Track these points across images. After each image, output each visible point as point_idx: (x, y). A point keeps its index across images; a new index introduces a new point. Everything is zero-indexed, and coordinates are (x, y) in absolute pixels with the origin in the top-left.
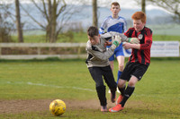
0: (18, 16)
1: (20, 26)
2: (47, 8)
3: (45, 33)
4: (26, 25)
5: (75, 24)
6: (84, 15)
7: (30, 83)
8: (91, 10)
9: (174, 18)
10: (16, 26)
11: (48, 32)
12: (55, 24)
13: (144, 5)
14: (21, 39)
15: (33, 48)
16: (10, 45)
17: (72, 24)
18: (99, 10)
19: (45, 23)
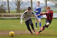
0: (8, 5)
1: (9, 8)
2: (17, 3)
3: (16, 10)
4: (11, 8)
5: (26, 8)
6: (28, 5)
7: (12, 26)
8: (30, 3)
9: (56, 6)
10: (8, 8)
11: (17, 10)
12: (19, 8)
13: (46, 2)
14: (9, 12)
15: (13, 15)
16: (6, 14)
17: (25, 8)
18: (33, 3)
19: (16, 7)
